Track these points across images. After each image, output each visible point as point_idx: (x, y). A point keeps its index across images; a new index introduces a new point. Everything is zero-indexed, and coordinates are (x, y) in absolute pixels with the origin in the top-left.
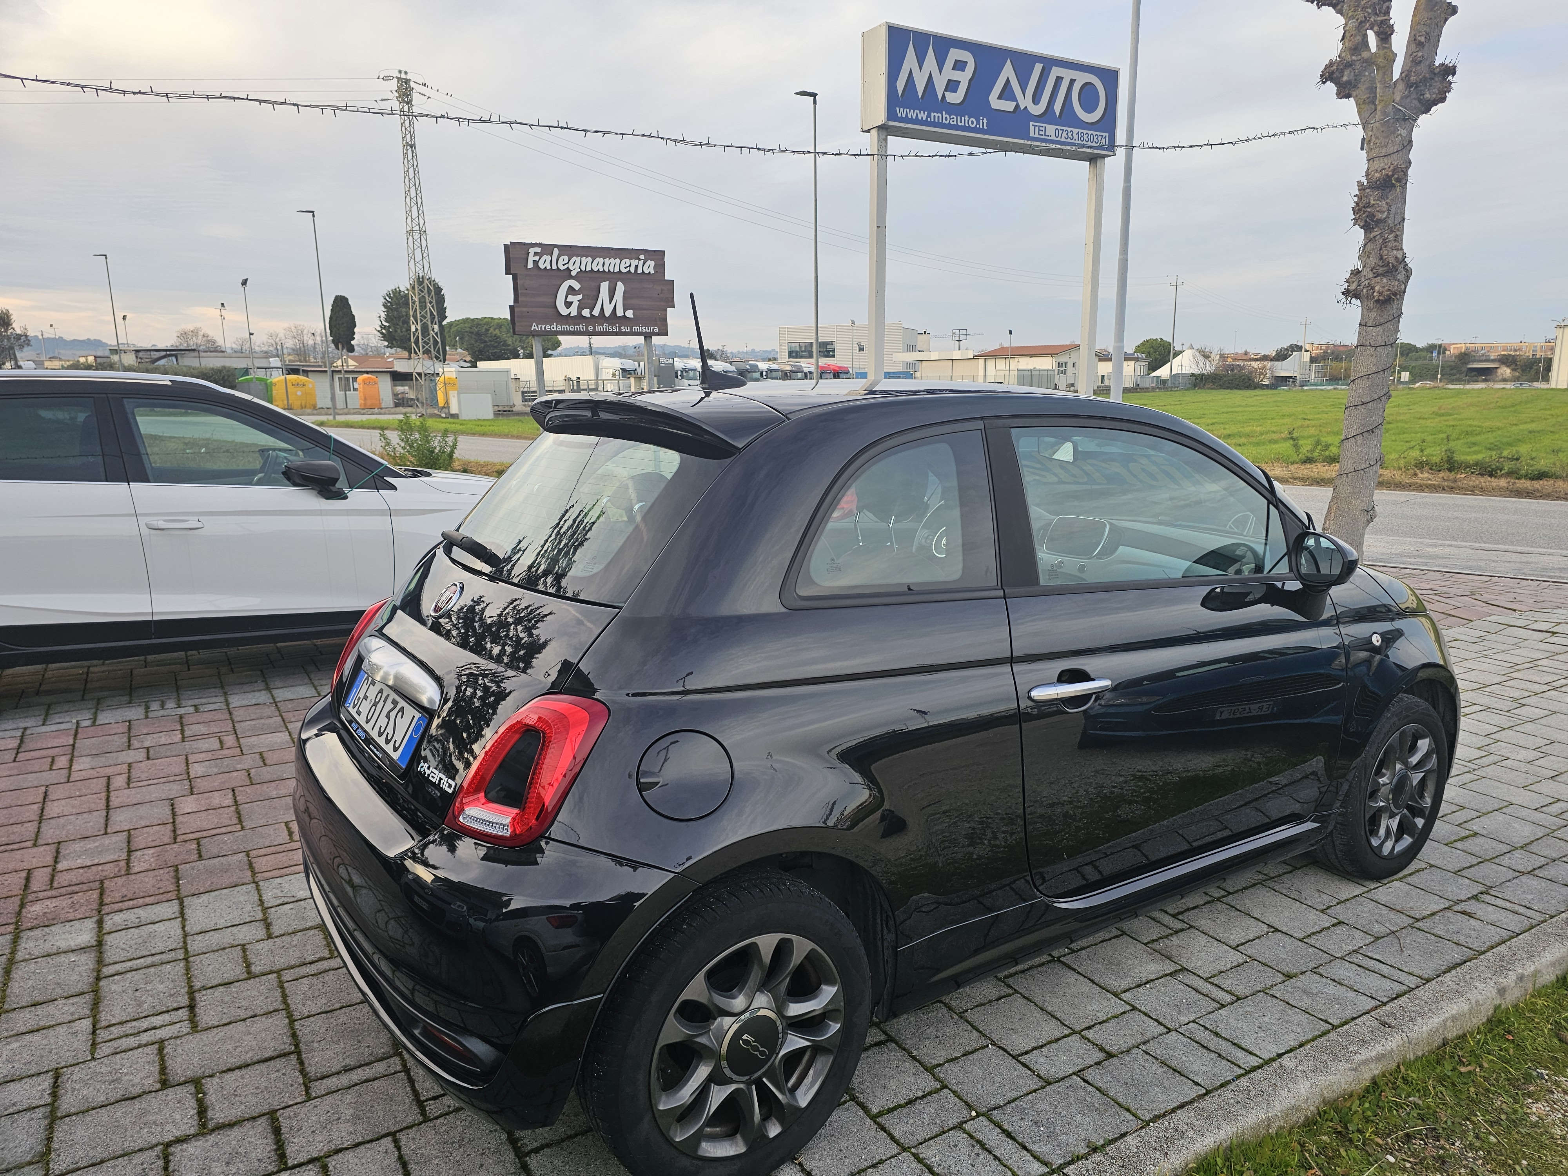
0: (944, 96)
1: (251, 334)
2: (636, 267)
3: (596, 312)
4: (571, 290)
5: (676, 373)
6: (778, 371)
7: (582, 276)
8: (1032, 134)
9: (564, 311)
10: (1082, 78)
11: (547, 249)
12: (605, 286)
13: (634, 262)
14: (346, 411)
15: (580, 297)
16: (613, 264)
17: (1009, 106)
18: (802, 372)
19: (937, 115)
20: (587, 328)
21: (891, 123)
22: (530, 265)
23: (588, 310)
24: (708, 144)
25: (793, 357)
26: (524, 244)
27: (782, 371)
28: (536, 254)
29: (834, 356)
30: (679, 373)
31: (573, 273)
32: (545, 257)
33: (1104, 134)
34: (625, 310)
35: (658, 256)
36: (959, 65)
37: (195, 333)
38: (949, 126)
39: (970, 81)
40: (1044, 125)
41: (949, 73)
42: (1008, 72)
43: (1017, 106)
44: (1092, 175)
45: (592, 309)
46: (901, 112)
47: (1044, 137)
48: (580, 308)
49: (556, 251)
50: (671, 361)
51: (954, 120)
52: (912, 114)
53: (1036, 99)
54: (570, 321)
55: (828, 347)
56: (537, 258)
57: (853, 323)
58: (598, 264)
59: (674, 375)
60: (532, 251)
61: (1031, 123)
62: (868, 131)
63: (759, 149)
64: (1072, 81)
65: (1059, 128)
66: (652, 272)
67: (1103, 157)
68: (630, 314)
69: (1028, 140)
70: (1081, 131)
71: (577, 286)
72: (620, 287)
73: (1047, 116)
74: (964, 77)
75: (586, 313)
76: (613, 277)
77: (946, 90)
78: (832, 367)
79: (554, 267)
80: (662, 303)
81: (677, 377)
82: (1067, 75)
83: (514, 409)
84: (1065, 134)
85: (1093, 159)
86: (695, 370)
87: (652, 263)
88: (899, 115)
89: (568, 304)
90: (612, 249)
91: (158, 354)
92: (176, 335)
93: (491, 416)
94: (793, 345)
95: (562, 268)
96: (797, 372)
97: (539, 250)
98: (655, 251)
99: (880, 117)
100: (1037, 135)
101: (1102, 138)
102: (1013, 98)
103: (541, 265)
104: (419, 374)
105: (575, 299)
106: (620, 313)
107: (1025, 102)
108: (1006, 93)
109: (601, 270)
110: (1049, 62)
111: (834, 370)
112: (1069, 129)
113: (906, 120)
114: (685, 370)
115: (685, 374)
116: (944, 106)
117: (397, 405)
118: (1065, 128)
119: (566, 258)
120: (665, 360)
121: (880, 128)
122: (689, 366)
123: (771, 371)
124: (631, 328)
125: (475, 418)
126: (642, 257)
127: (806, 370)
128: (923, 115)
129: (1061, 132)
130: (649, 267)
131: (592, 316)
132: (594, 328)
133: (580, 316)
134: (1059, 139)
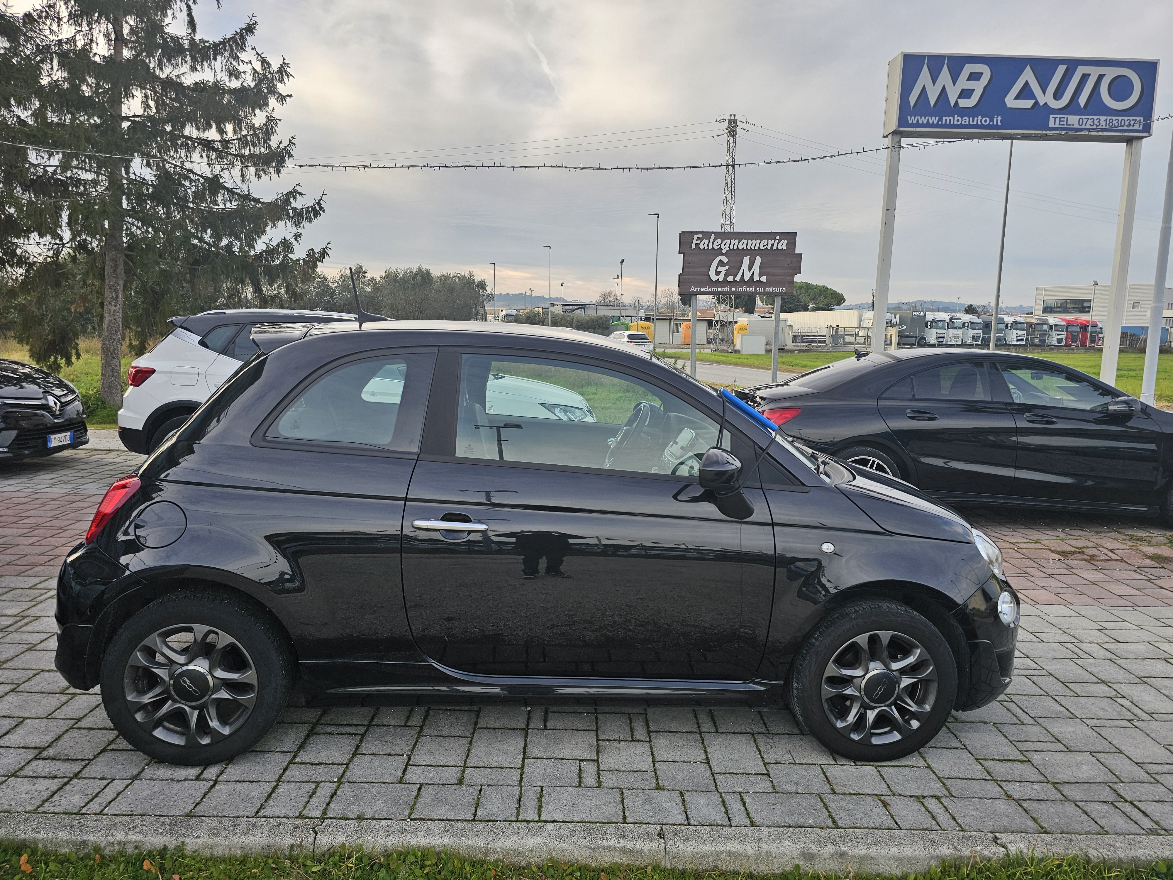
0: (956, 103)
1: (622, 295)
2: (772, 245)
3: (738, 278)
4: (721, 263)
5: (927, 323)
6: (1023, 323)
7: (730, 253)
8: (1051, 124)
9: (714, 278)
10: (1111, 73)
11: (706, 235)
12: (746, 259)
13: (771, 242)
14: (671, 346)
15: (727, 267)
16: (754, 244)
17: (1028, 104)
18: (1047, 324)
19: (948, 119)
20: (730, 289)
21: (902, 129)
22: (693, 247)
23: (732, 277)
24: (599, 168)
25: (1048, 312)
26: (692, 232)
27: (1027, 323)
28: (698, 239)
29: (1089, 312)
30: (929, 324)
31: (724, 251)
32: (704, 241)
33: (1138, 119)
34: (760, 276)
35: (791, 237)
36: (975, 77)
37: (610, 294)
38: (961, 126)
39: (985, 88)
40: (1066, 116)
41: (963, 83)
42: (1028, 76)
43: (1036, 103)
44: (1127, 155)
45: (735, 276)
46: (911, 120)
47: (1065, 126)
48: (726, 275)
49: (713, 236)
50: (923, 314)
51: (966, 121)
52: (923, 120)
53: (1057, 95)
54: (719, 284)
55: (1085, 304)
56: (698, 242)
57: (1096, 283)
58: (743, 245)
59: (924, 325)
60: (696, 237)
61: (1051, 116)
62: (887, 136)
63: (638, 169)
64: (1101, 77)
65: (1083, 117)
66: (785, 248)
67: (1141, 138)
68: (763, 279)
69: (1046, 130)
70: (1109, 118)
71: (725, 259)
72: (758, 260)
73: (1071, 108)
74: (979, 87)
75: (730, 279)
76: (753, 253)
77: (960, 97)
78: (1079, 321)
79: (710, 247)
80: (791, 271)
81: (927, 327)
82: (1094, 72)
83: (785, 348)
84: (1090, 122)
85: (1129, 141)
86: (944, 321)
87: (785, 242)
88: (910, 122)
89: (718, 273)
90: (755, 233)
91: (573, 307)
92: (599, 295)
93: (764, 352)
94: (1049, 302)
95: (716, 247)
96: (1042, 325)
97: (700, 236)
98: (789, 233)
99: (893, 125)
100: (1057, 125)
101: (1136, 122)
102: (1031, 96)
103: (701, 247)
104: (717, 322)
105: (723, 269)
106: (756, 278)
107: (1046, 98)
108: (1025, 92)
109: (745, 248)
110: (1073, 64)
111: (1081, 324)
112: (1095, 117)
113: (918, 125)
114: (935, 322)
115: (934, 324)
116: (957, 110)
117: (709, 343)
118: (1090, 117)
119: (719, 241)
120: (918, 313)
121: (894, 133)
122: (938, 318)
123: (1016, 323)
124: (764, 289)
125: (751, 353)
126: (778, 238)
127: (1052, 323)
128: (934, 120)
129: (1085, 121)
130: (783, 245)
131: (735, 281)
132: (736, 289)
133: (725, 282)
134: (1083, 126)
